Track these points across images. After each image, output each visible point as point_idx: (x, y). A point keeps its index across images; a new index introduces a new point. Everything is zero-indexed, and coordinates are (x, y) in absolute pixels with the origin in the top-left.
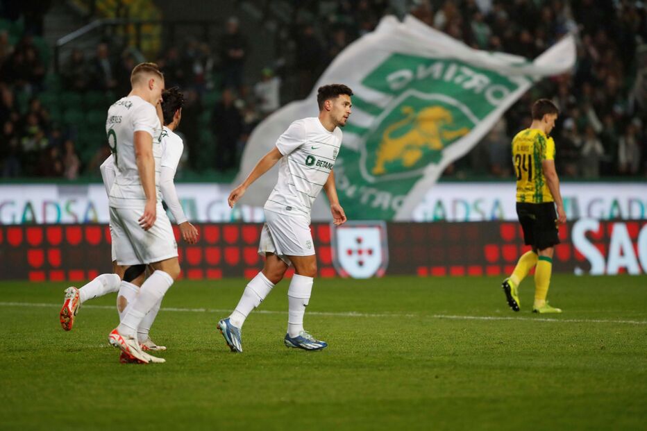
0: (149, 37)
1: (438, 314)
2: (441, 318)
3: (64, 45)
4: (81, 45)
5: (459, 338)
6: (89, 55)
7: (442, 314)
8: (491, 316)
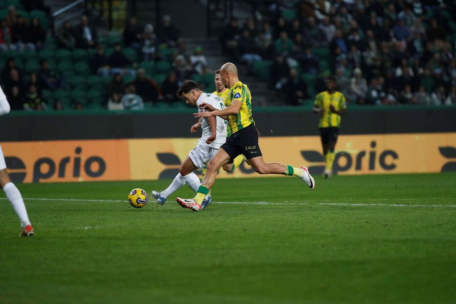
0: (118, 9)
1: (323, 203)
2: (325, 205)
3: (57, 16)
4: (70, 16)
5: (338, 219)
6: (75, 23)
7: (325, 202)
8: (360, 203)
